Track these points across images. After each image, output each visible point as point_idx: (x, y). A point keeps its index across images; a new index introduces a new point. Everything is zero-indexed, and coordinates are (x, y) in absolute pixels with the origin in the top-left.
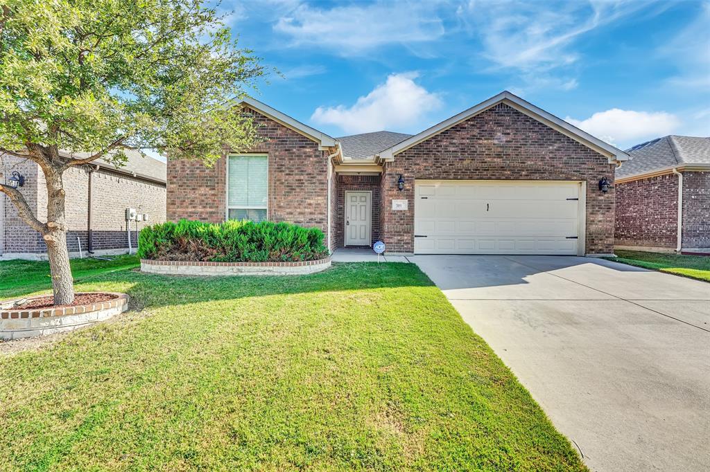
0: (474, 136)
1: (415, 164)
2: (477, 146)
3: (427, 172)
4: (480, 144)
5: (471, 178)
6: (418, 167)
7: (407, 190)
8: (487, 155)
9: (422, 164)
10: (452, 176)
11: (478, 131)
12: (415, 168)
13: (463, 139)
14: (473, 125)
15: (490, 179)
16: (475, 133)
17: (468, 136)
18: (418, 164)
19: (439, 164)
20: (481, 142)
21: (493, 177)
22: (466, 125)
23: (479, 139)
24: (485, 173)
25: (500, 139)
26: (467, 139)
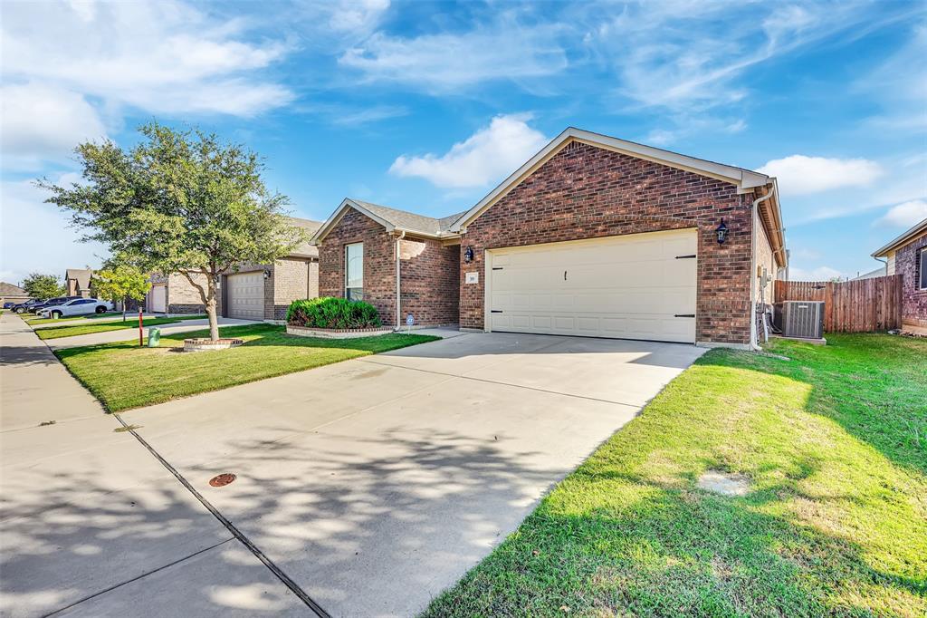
0: (541, 190)
1: (485, 233)
2: (544, 202)
3: (495, 241)
4: (548, 199)
5: (538, 242)
6: (486, 236)
7: (479, 262)
8: (555, 211)
9: (492, 232)
10: (518, 243)
11: (545, 183)
12: (484, 237)
13: (529, 196)
14: (539, 178)
15: (558, 240)
16: (542, 187)
17: (535, 192)
18: (487, 233)
19: (505, 230)
20: (548, 196)
21: (562, 238)
22: (533, 180)
23: (546, 193)
24: (553, 234)
25: (570, 188)
26: (535, 195)
